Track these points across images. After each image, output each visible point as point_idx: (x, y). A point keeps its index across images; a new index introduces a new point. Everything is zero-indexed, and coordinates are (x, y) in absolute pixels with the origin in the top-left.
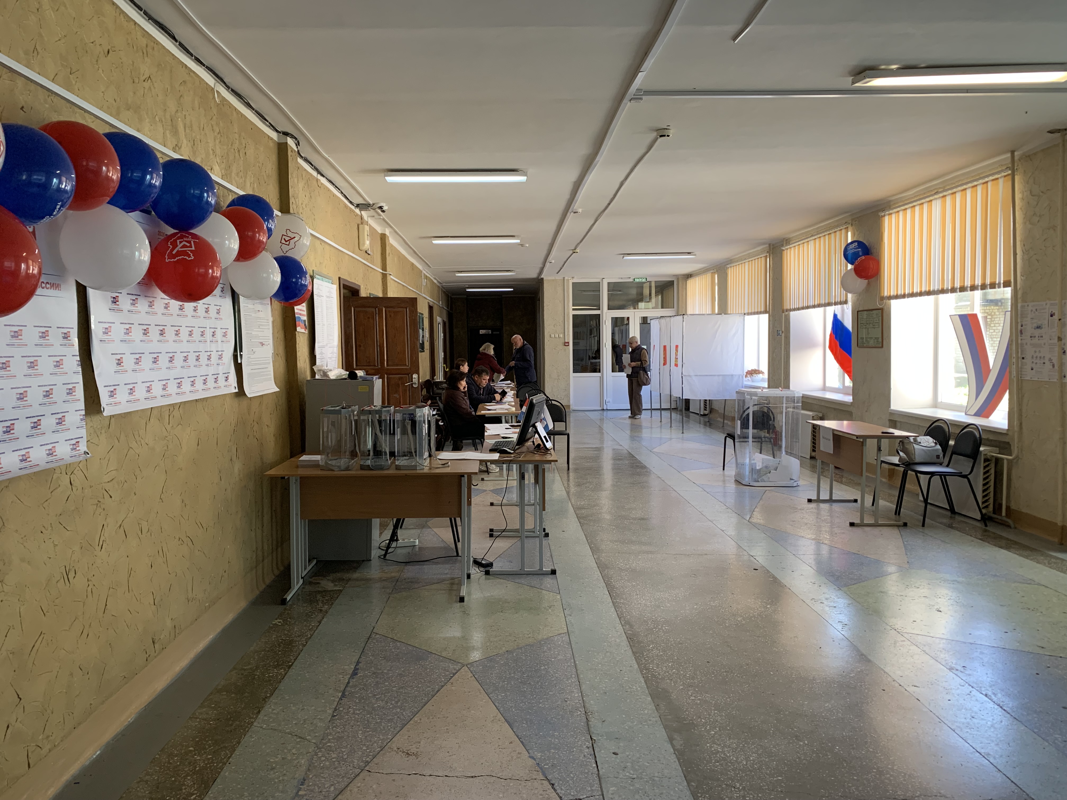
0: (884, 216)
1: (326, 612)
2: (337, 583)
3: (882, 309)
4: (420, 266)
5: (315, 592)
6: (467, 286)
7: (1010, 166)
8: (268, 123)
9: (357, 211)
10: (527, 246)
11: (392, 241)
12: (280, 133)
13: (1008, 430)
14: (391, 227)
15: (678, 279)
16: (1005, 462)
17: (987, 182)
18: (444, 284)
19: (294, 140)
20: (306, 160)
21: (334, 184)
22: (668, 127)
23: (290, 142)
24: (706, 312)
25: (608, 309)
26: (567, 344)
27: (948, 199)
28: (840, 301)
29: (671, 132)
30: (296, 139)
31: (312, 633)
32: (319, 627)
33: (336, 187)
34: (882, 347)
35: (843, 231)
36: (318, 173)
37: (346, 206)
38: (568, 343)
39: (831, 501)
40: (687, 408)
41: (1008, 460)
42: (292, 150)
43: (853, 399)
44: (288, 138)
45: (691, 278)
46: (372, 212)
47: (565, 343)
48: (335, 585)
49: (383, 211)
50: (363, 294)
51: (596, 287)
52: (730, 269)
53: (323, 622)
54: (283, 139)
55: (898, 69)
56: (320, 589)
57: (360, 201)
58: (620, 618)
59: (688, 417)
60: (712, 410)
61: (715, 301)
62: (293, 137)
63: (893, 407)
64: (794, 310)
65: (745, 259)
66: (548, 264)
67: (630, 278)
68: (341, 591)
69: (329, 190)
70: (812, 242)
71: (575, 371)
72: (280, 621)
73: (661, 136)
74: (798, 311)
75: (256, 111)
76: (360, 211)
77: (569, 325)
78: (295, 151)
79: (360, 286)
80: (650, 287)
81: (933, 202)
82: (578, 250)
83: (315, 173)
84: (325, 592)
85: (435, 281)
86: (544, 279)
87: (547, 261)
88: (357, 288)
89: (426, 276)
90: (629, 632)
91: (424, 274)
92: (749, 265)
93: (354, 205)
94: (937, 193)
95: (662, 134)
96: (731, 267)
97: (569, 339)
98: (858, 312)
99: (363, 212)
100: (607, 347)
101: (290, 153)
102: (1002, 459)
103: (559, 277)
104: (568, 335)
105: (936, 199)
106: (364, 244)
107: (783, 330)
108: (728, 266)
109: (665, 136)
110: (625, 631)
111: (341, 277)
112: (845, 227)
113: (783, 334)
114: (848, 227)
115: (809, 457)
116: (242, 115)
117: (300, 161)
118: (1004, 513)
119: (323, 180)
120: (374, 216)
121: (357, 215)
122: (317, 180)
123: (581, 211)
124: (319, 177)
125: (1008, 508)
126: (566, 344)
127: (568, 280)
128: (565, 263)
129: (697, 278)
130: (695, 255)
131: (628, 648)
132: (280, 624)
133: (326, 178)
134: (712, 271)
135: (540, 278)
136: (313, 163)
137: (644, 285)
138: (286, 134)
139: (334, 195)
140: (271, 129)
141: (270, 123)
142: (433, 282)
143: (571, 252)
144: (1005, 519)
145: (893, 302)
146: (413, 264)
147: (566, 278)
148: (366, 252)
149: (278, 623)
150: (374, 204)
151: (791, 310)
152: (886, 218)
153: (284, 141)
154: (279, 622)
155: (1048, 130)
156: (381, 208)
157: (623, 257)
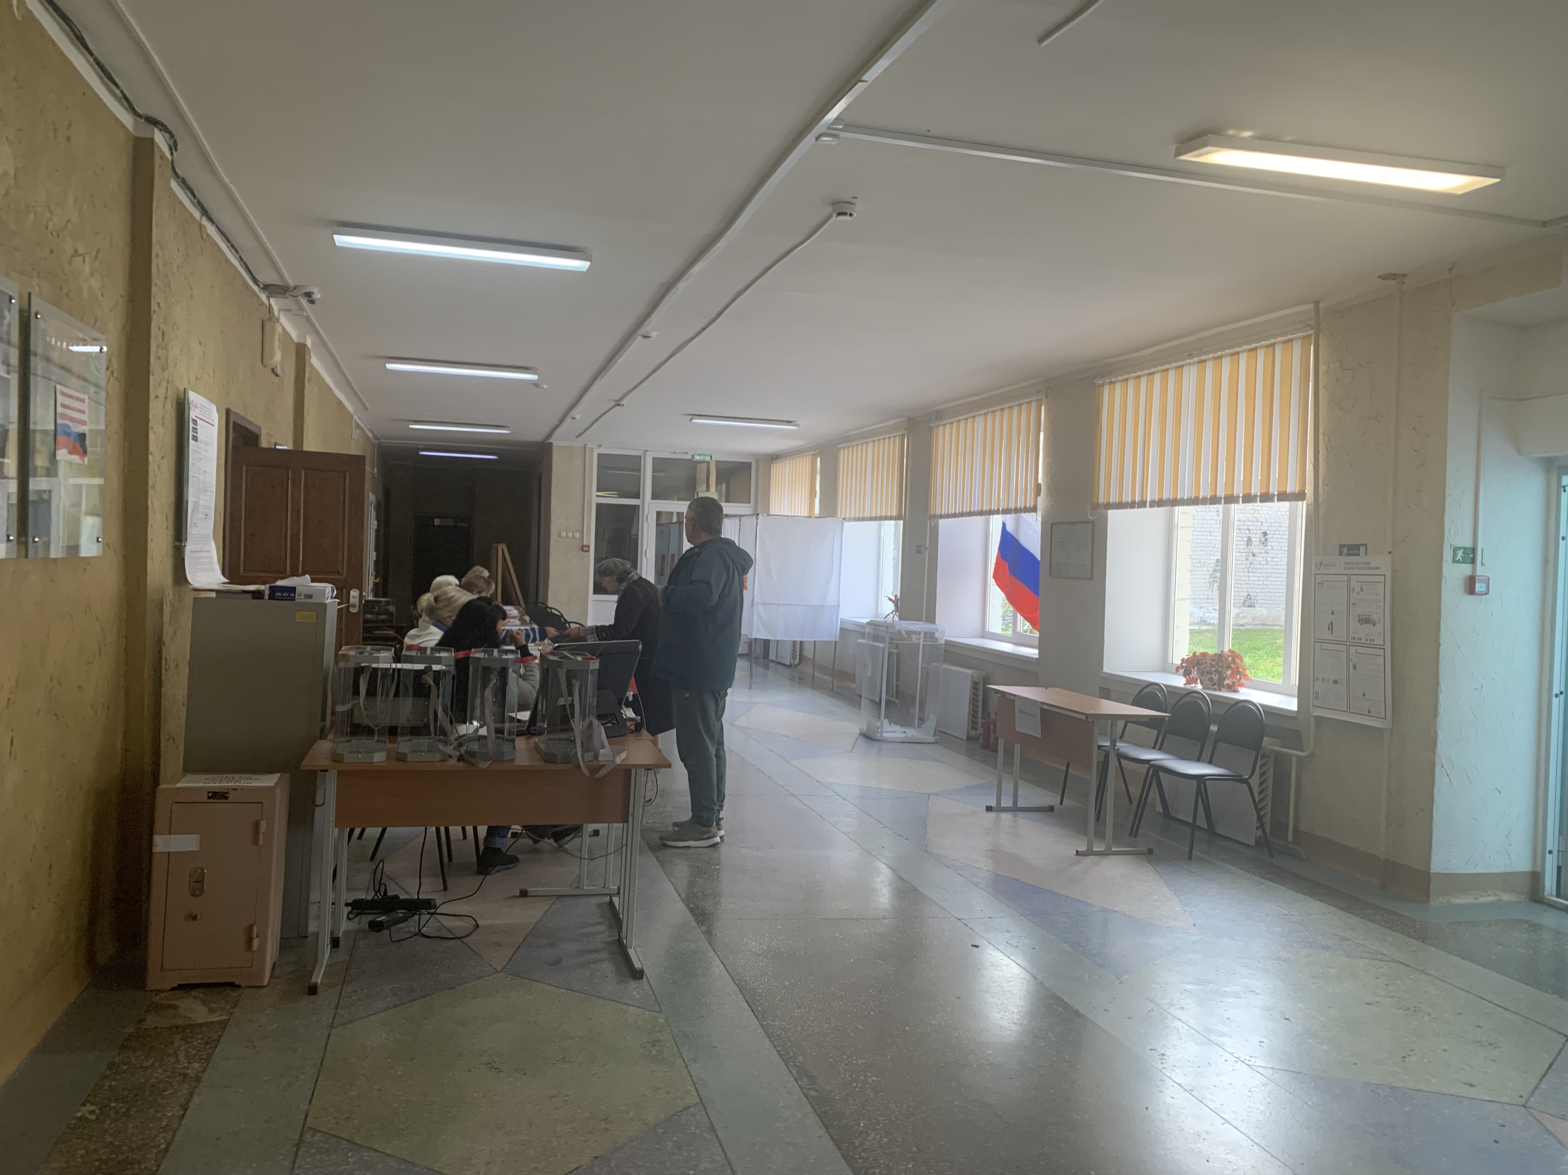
0: (1103, 385)
1: (198, 1079)
2: (213, 1005)
3: (1093, 523)
4: (350, 408)
5: (170, 1028)
6: (422, 447)
7: (1312, 323)
8: (117, 92)
9: (263, 297)
10: (545, 387)
11: (315, 361)
12: (140, 116)
13: (1298, 712)
14: (317, 333)
15: (757, 461)
16: (1294, 758)
17: (1273, 345)
18: (383, 441)
19: (167, 135)
20: (184, 184)
21: (229, 241)
22: (853, 201)
23: (159, 138)
24: (801, 513)
25: (653, 498)
26: (587, 549)
27: (1209, 366)
28: (1025, 507)
29: (859, 208)
30: (172, 135)
31: (169, 1135)
32: (184, 1121)
33: (233, 247)
34: (1092, 578)
35: (1034, 404)
36: (202, 215)
37: (247, 286)
38: (588, 546)
39: (1015, 809)
40: (766, 655)
41: (1298, 757)
42: (162, 156)
43: (1040, 653)
44: (156, 131)
45: (778, 460)
46: (288, 302)
47: (583, 546)
48: (211, 1011)
49: (312, 302)
50: (264, 443)
51: (634, 463)
52: (842, 451)
53: (192, 1106)
54: (144, 131)
55: (1253, 137)
56: (180, 1022)
57: (269, 277)
58: (786, 1062)
59: (766, 667)
60: (802, 658)
61: (816, 496)
62: (164, 129)
63: (1105, 670)
64: (948, 516)
65: (868, 437)
66: (568, 420)
67: (687, 453)
68: (224, 1024)
69: (220, 249)
70: (981, 418)
72: (93, 1108)
73: (839, 214)
74: (953, 519)
75: (97, 61)
76: (268, 298)
77: (590, 518)
78: (168, 159)
79: (260, 429)
80: (708, 470)
81: (1185, 369)
82: (624, 402)
83: (197, 214)
84: (188, 1030)
85: (370, 435)
86: (554, 444)
87: (569, 415)
88: (254, 430)
89: (358, 424)
90: (813, 1093)
91: (355, 421)
92: (874, 446)
93: (258, 285)
94: (1190, 356)
95: (842, 209)
96: (844, 448)
97: (589, 540)
98: (1052, 525)
99: (272, 301)
100: (648, 556)
101: (157, 160)
102: (1290, 756)
103: (578, 443)
104: (589, 534)
105: (1189, 364)
106: (272, 355)
107: (927, 545)
108: (839, 446)
109: (845, 214)
110: (805, 1091)
111: (233, 409)
112: (1036, 398)
113: (927, 552)
114: (1041, 399)
115: (965, 737)
116: (67, 61)
117: (174, 185)
118: (1290, 838)
119: (211, 230)
120: (290, 310)
121: (262, 303)
122: (201, 227)
123: (655, 336)
124: (205, 222)
125: (1296, 829)
126: (584, 549)
127: (592, 450)
128: (596, 420)
129: (787, 462)
130: (798, 425)
131: (822, 1132)
132: (93, 1117)
133: (217, 227)
134: (813, 452)
135: (547, 442)
136: (196, 194)
137: (699, 466)
138: (153, 122)
139: (227, 261)
140: (122, 105)
141: (122, 92)
142: (367, 436)
143: (613, 403)
144: (1291, 845)
145: (1112, 514)
146: (340, 402)
147: (589, 446)
148: (273, 370)
149: (88, 1116)
150: (295, 288)
151: (941, 516)
152: (1106, 389)
153: (148, 135)
154: (91, 1112)
155: (1381, 274)
156: (309, 295)
157: (691, 420)
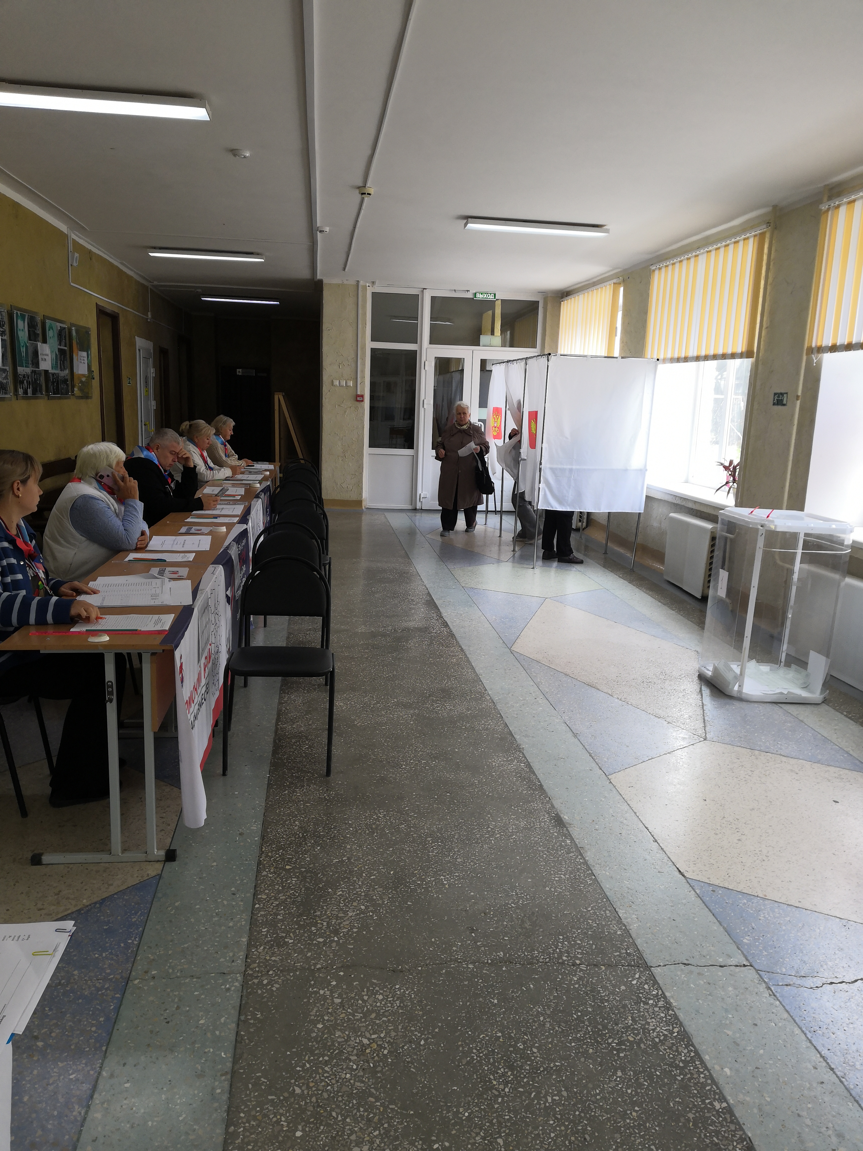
15: (546, 299)
25: (431, 343)
26: (362, 399)
38: (362, 396)
45: (569, 297)
47: (358, 396)
51: (411, 303)
52: (657, 272)
61: (616, 335)
65: (700, 248)
66: (317, 235)
67: (467, 291)
71: (371, 446)
77: (364, 364)
80: (493, 310)
86: (325, 281)
87: (315, 225)
92: (708, 259)
96: (661, 270)
97: (364, 389)
104: (363, 382)
107: (798, 393)
108: (653, 268)
113: (798, 402)
126: (359, 399)
127: (365, 288)
129: (582, 297)
130: (607, 231)
134: (615, 281)
135: (315, 280)
147: (361, 283)
151: (827, 350)
157: (466, 225)
